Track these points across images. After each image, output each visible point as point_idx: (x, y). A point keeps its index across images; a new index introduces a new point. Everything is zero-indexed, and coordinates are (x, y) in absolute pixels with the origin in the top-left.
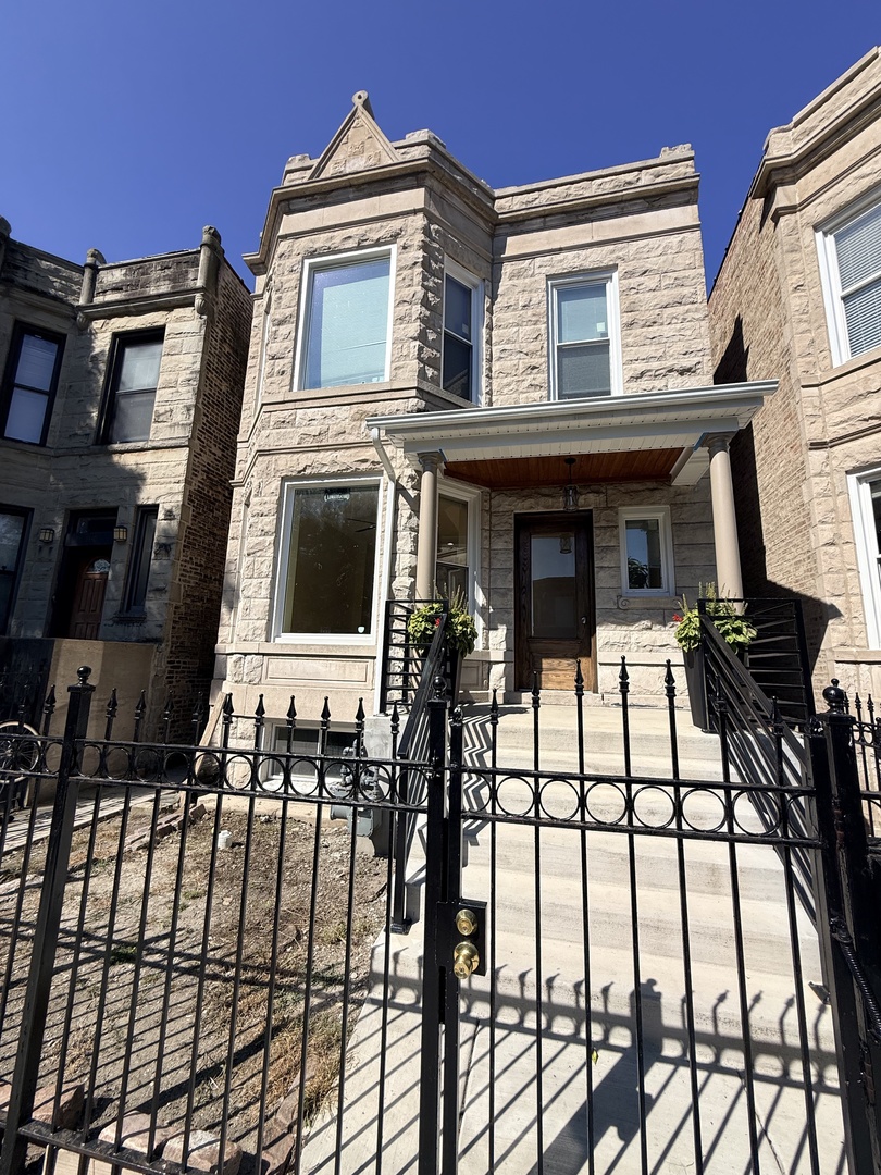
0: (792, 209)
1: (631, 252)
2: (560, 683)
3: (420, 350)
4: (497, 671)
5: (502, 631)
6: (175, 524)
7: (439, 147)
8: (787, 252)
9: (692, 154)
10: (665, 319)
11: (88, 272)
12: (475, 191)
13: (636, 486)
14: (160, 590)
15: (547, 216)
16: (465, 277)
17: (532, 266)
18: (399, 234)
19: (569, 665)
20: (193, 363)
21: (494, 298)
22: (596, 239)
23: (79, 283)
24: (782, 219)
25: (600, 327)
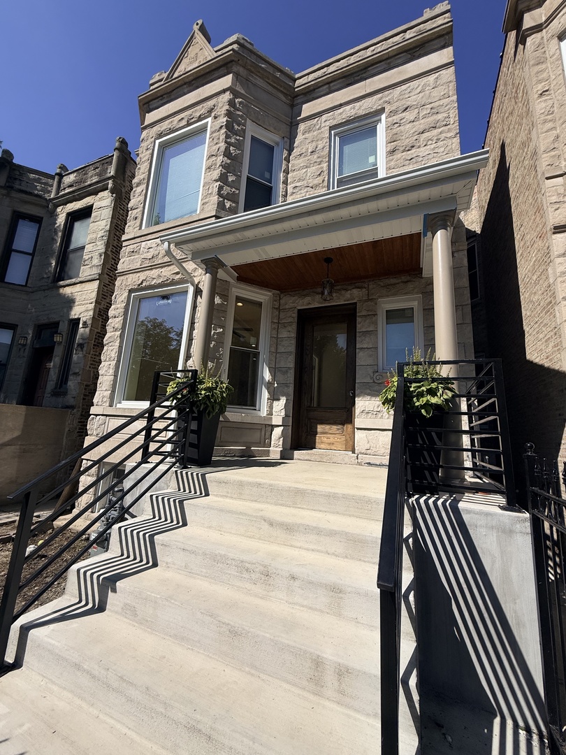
0: (538, 28)
1: (395, 96)
2: (330, 444)
3: (220, 188)
4: (277, 432)
5: (283, 401)
6: (87, 330)
7: (246, 44)
8: (534, 65)
9: (449, 7)
10: (422, 143)
11: (57, 177)
12: (278, 74)
13: (393, 281)
14: (75, 374)
15: (332, 82)
16: (268, 137)
17: (319, 122)
18: (213, 109)
19: (338, 429)
20: (106, 226)
21: (291, 150)
22: (368, 91)
23: (52, 186)
24: (529, 40)
25: (371, 159)
